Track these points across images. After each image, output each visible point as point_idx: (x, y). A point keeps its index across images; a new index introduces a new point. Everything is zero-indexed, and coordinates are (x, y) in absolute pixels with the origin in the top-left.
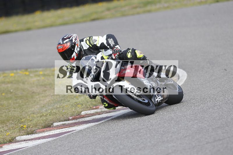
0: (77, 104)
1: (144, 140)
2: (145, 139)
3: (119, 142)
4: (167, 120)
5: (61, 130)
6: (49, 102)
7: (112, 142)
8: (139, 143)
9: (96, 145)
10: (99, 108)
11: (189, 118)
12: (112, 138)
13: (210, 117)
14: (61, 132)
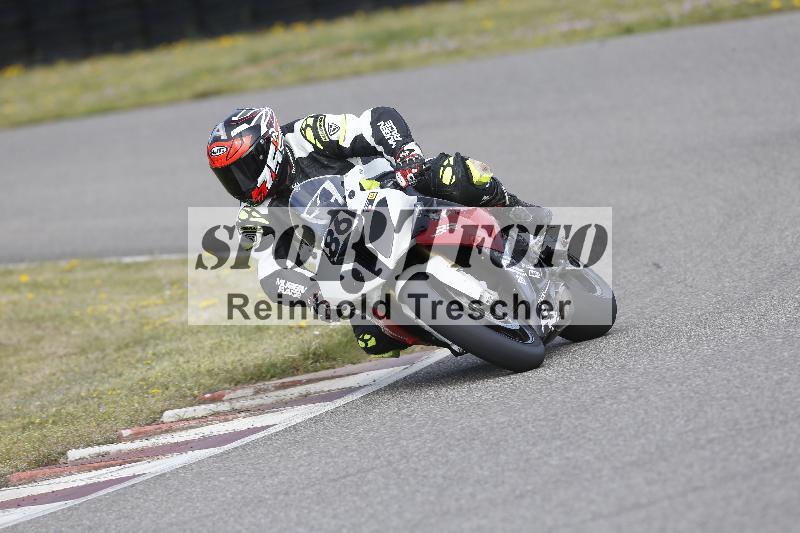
0: (146, 386)
1: (380, 508)
2: (380, 503)
3: (293, 514)
4: (459, 440)
5: (94, 473)
6: (54, 378)
7: (271, 516)
8: (363, 520)
9: (214, 524)
10: (224, 398)
11: (533, 430)
12: (269, 502)
13: (605, 428)
14: (95, 480)
